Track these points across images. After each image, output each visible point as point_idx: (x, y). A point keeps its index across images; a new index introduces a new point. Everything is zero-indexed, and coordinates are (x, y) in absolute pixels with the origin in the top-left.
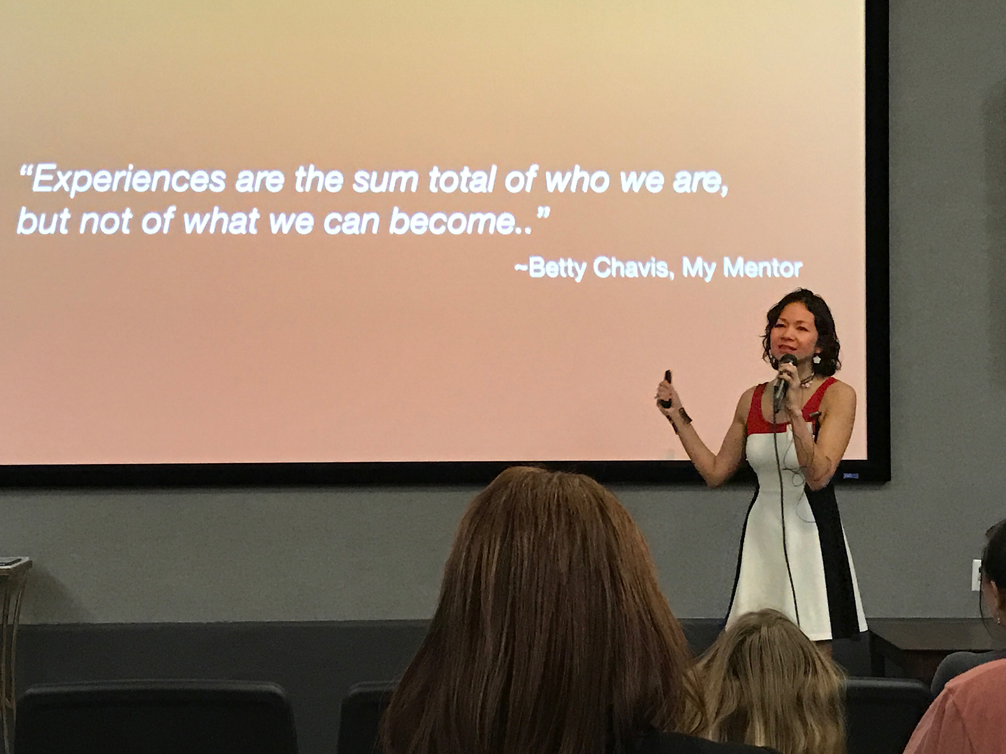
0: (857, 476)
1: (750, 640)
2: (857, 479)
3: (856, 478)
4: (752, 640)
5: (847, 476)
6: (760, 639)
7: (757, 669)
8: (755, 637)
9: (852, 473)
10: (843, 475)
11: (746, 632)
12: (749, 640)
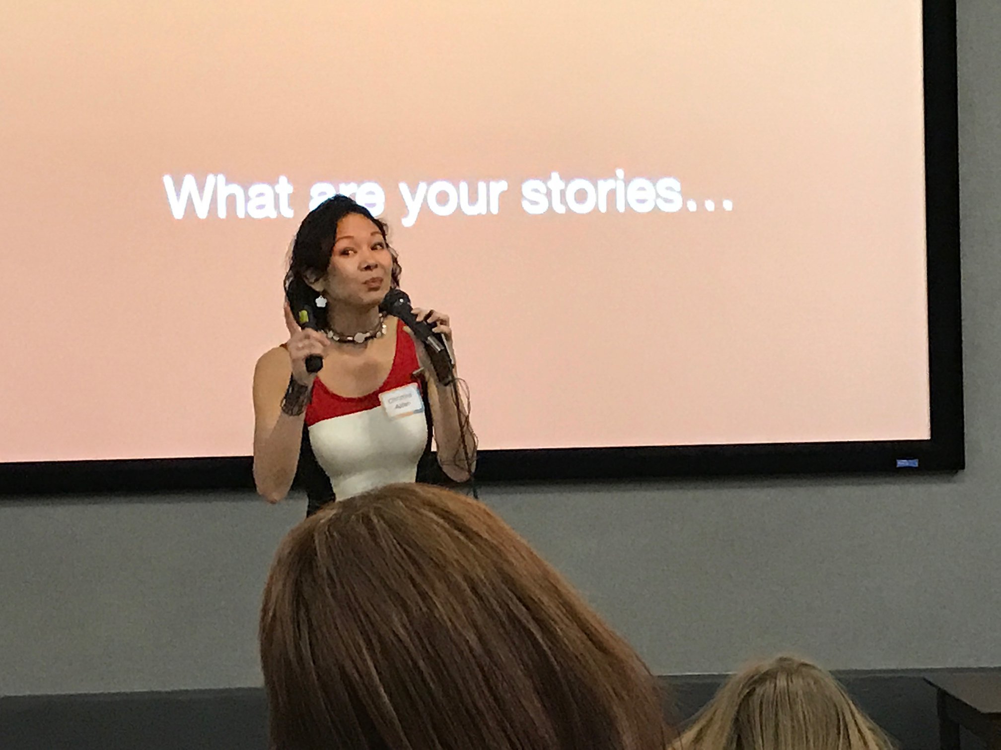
0: (915, 463)
1: (762, 692)
2: (916, 468)
3: (914, 466)
4: (764, 692)
5: (901, 463)
6: (775, 689)
7: (770, 732)
8: (769, 686)
9: (907, 459)
10: (896, 463)
11: (755, 682)
12: (759, 690)
